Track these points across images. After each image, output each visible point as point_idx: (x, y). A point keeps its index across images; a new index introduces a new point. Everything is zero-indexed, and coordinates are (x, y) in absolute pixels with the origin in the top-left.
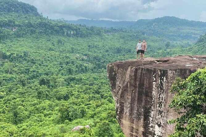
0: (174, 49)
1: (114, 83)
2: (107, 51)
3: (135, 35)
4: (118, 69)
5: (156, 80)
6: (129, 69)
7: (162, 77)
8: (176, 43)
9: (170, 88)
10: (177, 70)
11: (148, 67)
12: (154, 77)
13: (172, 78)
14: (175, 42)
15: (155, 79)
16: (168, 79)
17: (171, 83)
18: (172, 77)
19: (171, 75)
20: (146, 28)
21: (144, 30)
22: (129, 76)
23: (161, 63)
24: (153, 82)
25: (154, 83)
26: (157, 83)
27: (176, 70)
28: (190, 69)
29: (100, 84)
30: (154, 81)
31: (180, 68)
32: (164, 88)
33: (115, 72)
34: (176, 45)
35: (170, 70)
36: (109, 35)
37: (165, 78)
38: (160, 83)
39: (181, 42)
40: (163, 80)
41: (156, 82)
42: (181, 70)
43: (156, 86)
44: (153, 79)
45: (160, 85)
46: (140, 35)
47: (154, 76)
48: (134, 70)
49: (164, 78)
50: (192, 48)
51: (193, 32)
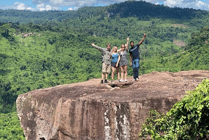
0: (148, 60)
1: (32, 132)
2: (23, 68)
3: (76, 35)
4: (39, 105)
5: (109, 121)
6: (60, 104)
7: (121, 117)
8: (152, 49)
9: (135, 135)
10: (145, 101)
11: (93, 98)
12: (105, 117)
13: (138, 117)
14: (149, 47)
15: (107, 120)
16: (132, 118)
17: (138, 126)
18: (137, 114)
19: (135, 111)
20: (95, 23)
21: (92, 26)
22: (59, 116)
23: (118, 90)
24: (105, 125)
25: (106, 127)
26: (112, 127)
27: (143, 102)
28: (166, 99)
29: (10, 137)
30: (107, 125)
31: (150, 97)
32: (125, 136)
33: (33, 110)
34: (150, 51)
35: (133, 102)
36: (25, 37)
37: (125, 117)
38: (116, 127)
39: (159, 47)
40: (123, 121)
41: (110, 125)
42: (152, 100)
43: (111, 135)
44: (105, 121)
45: (117, 131)
46: (85, 36)
47: (105, 114)
48: (69, 104)
49: (123, 117)
50: (179, 57)
51: (179, 27)
